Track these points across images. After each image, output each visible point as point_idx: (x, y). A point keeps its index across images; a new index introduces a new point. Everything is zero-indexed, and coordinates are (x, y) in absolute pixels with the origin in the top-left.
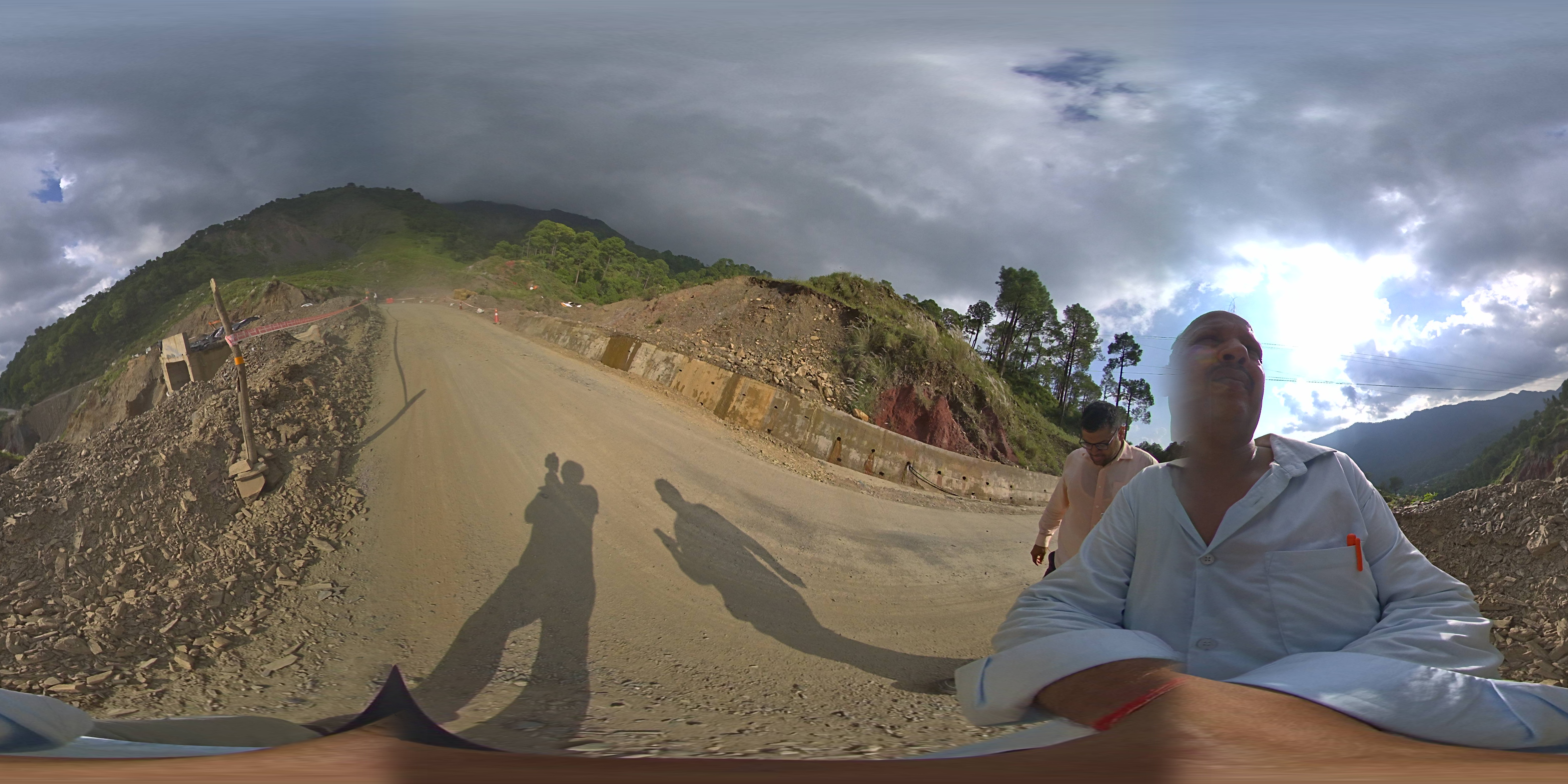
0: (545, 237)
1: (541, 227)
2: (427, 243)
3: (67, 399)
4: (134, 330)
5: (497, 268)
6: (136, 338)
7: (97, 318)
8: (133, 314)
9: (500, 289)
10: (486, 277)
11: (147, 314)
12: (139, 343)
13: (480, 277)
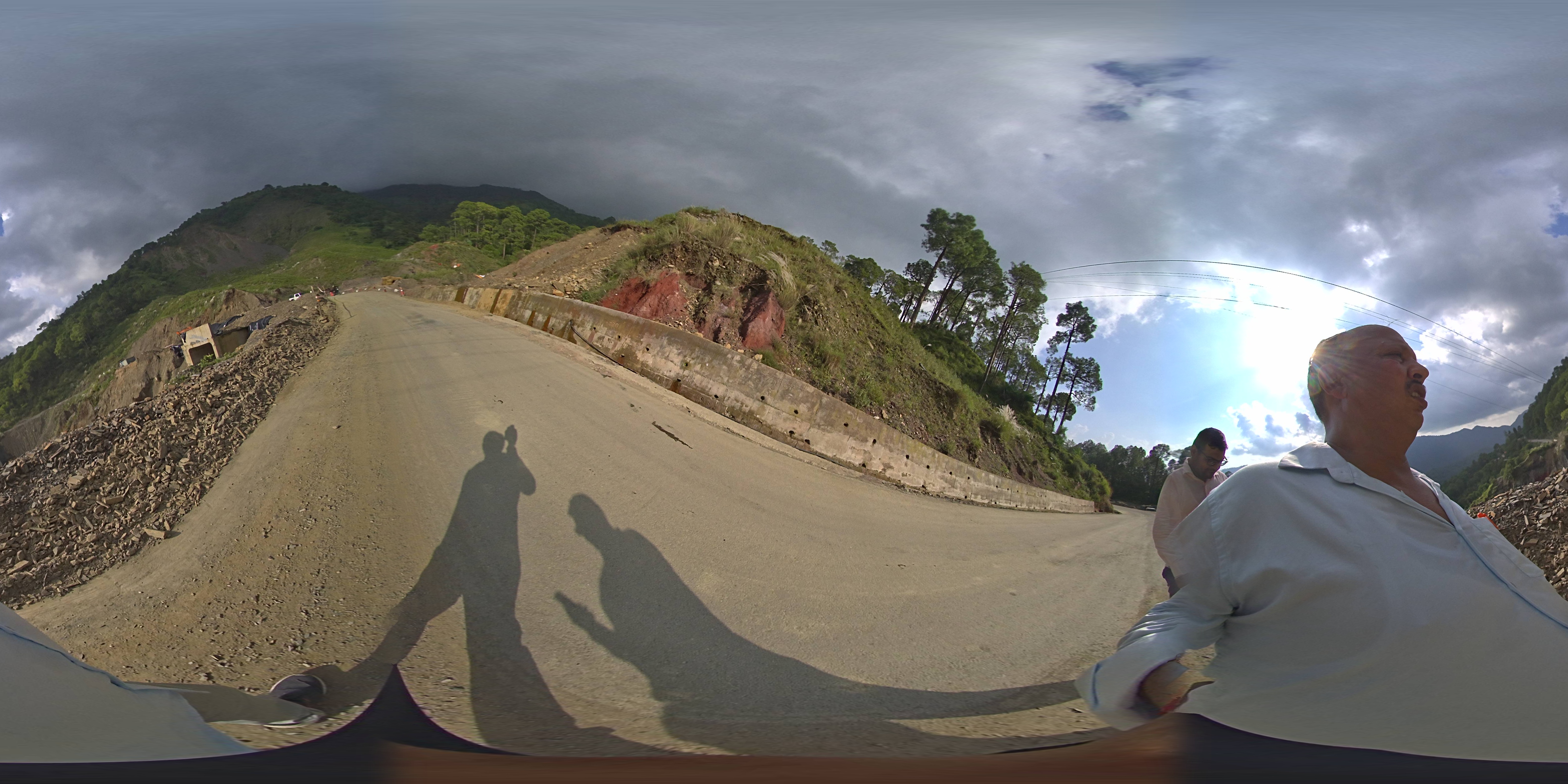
0: (467, 217)
1: (462, 208)
2: (355, 234)
3: (40, 422)
4: (94, 352)
5: (423, 252)
6: (99, 359)
7: (58, 343)
8: (91, 337)
9: (424, 272)
10: (413, 262)
11: (104, 336)
12: (102, 363)
13: (407, 263)
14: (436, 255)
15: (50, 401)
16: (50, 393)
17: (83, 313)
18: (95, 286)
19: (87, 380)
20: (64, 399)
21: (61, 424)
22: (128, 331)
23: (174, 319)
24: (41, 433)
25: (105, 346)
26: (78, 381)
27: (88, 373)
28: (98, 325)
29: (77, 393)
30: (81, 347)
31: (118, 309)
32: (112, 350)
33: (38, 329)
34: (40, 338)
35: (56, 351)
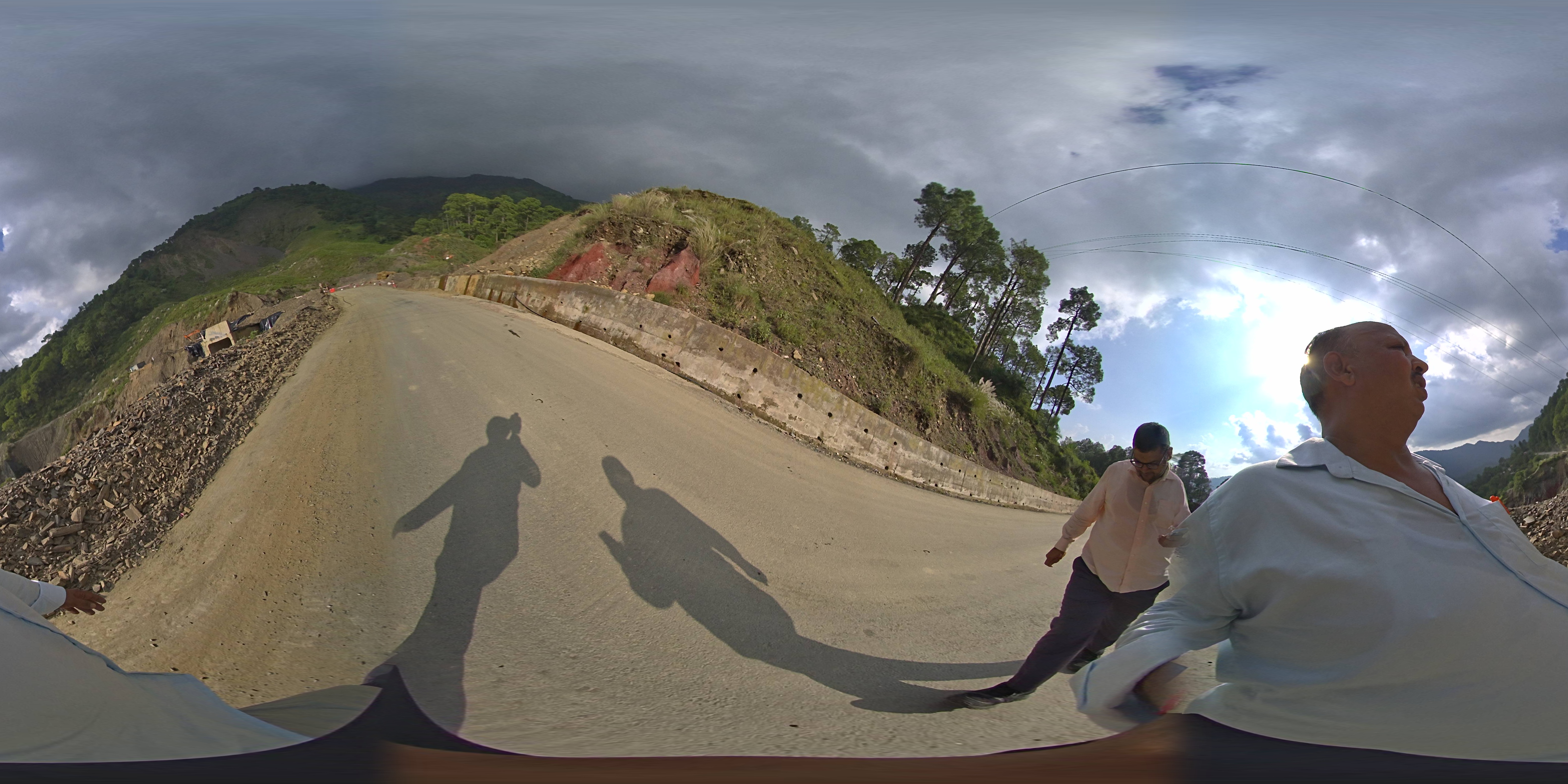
0: (458, 209)
1: (453, 200)
2: (348, 231)
3: (51, 431)
4: (100, 361)
5: (416, 246)
6: (105, 368)
7: (64, 353)
8: (97, 346)
9: (417, 265)
10: (406, 256)
11: (109, 345)
12: (109, 371)
13: (400, 258)
14: (428, 248)
15: (59, 410)
16: (58, 403)
17: (88, 322)
18: (96, 296)
19: (95, 388)
20: (73, 408)
21: (73, 431)
22: (133, 338)
23: (180, 323)
24: (52, 442)
25: (111, 354)
26: (86, 389)
27: (95, 382)
28: (102, 334)
29: (86, 401)
30: (87, 356)
31: (121, 318)
32: (118, 358)
33: (42, 342)
34: (45, 350)
35: (63, 361)
